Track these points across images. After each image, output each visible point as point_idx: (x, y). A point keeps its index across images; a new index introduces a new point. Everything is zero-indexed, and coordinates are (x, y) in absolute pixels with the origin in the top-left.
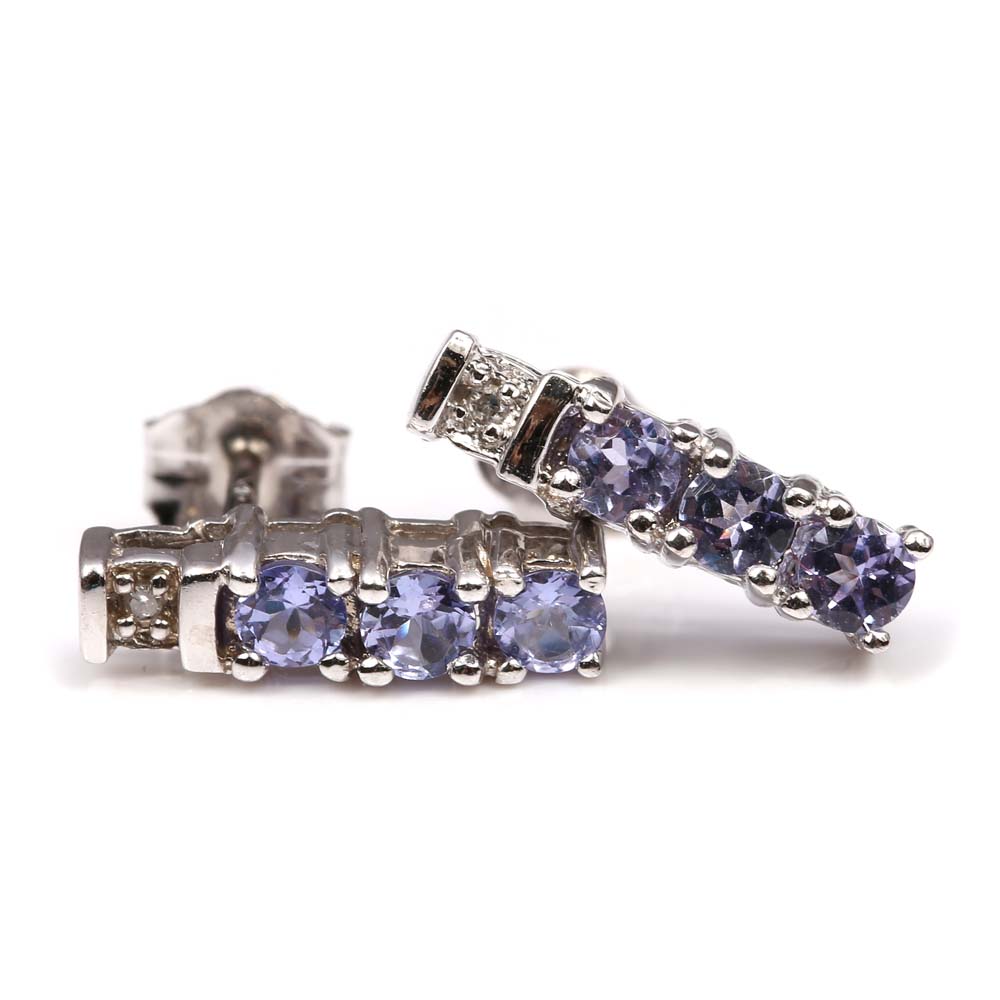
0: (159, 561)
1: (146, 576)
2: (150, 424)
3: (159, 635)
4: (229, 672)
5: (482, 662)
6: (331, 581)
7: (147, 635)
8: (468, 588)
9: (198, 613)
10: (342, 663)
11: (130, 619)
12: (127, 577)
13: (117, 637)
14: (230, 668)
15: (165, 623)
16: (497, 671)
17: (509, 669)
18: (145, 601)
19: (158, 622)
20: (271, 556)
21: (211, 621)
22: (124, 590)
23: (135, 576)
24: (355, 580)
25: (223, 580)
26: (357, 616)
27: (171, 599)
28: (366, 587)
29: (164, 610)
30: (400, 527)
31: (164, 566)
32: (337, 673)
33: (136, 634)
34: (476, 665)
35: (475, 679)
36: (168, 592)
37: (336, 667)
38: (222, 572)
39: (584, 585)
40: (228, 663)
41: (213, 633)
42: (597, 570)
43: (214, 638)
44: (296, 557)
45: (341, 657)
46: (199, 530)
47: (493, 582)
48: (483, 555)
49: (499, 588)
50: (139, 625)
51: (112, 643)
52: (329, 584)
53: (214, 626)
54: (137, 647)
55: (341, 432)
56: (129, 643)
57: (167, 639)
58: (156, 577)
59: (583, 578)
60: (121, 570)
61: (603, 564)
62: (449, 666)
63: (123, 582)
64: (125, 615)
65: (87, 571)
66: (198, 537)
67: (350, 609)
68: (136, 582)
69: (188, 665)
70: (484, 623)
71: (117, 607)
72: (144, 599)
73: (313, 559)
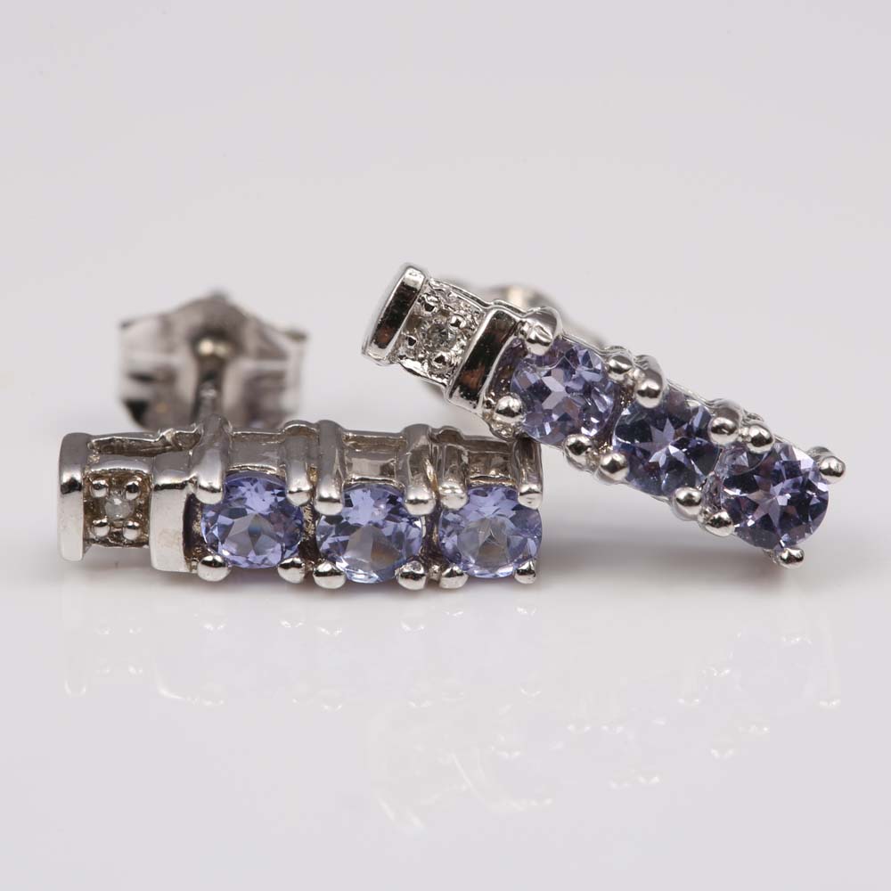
0: (132, 468)
1: (119, 482)
2: (126, 325)
3: (130, 535)
4: (194, 571)
5: (427, 568)
6: (291, 492)
7: (120, 534)
8: (416, 502)
9: (167, 518)
10: (299, 566)
11: (105, 521)
12: (103, 482)
13: (92, 536)
14: (196, 568)
15: (136, 524)
16: (440, 576)
17: (452, 574)
18: (119, 504)
19: (130, 524)
20: (235, 467)
21: (180, 526)
22: (100, 494)
23: (109, 482)
24: (312, 492)
25: (190, 489)
26: (314, 523)
27: (142, 502)
28: (322, 500)
29: (136, 512)
30: (354, 439)
31: (137, 473)
32: (295, 575)
33: (110, 534)
34: (422, 571)
35: (421, 584)
36: (140, 497)
37: (293, 570)
38: (191, 481)
39: (522, 501)
40: (194, 564)
41: (181, 536)
42: (534, 487)
43: (181, 540)
44: (258, 467)
45: (298, 560)
46: (169, 438)
47: (439, 497)
48: (430, 470)
49: (445, 502)
50: (112, 525)
51: (87, 541)
52: (289, 496)
53: (182, 531)
54: (111, 545)
55: (298, 337)
56: (103, 541)
57: (138, 539)
58: (130, 483)
59: (522, 494)
60: (97, 476)
61: (540, 481)
62: (397, 572)
63: (99, 487)
64: (100, 517)
65: (66, 478)
66: (168, 444)
67: (307, 516)
68: (111, 487)
69: (156, 564)
70: (430, 531)
71: (93, 510)
72: (117, 501)
73: (274, 470)
